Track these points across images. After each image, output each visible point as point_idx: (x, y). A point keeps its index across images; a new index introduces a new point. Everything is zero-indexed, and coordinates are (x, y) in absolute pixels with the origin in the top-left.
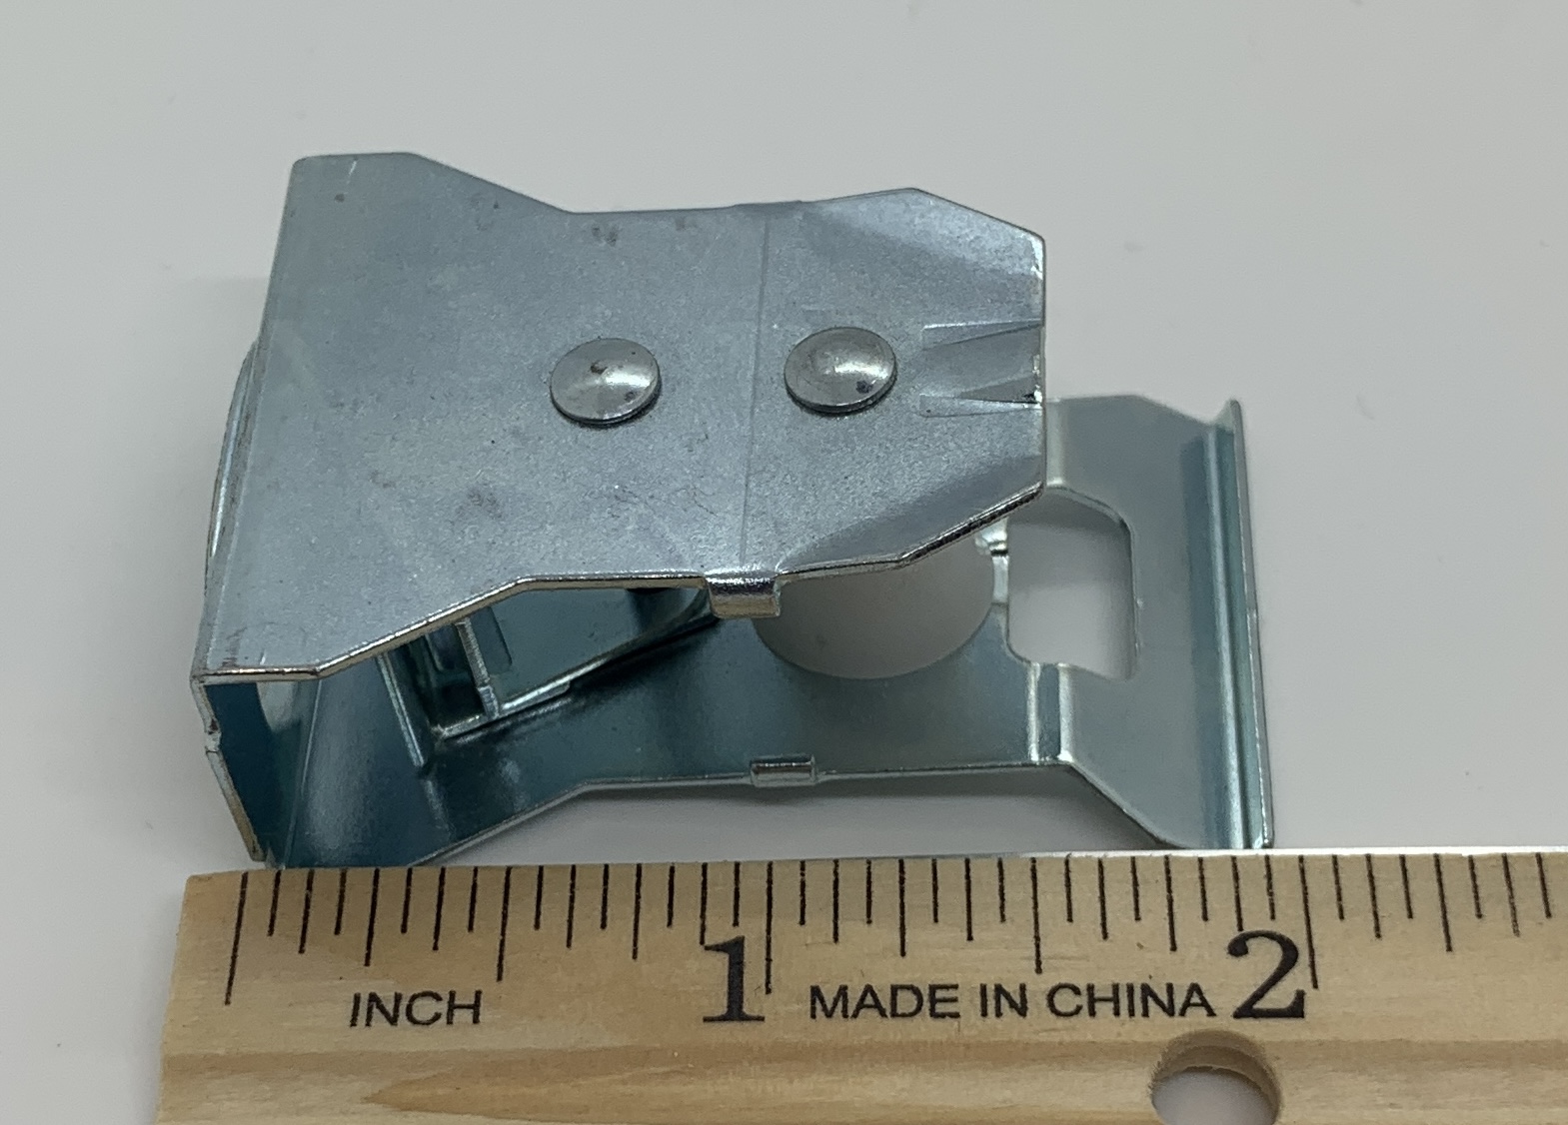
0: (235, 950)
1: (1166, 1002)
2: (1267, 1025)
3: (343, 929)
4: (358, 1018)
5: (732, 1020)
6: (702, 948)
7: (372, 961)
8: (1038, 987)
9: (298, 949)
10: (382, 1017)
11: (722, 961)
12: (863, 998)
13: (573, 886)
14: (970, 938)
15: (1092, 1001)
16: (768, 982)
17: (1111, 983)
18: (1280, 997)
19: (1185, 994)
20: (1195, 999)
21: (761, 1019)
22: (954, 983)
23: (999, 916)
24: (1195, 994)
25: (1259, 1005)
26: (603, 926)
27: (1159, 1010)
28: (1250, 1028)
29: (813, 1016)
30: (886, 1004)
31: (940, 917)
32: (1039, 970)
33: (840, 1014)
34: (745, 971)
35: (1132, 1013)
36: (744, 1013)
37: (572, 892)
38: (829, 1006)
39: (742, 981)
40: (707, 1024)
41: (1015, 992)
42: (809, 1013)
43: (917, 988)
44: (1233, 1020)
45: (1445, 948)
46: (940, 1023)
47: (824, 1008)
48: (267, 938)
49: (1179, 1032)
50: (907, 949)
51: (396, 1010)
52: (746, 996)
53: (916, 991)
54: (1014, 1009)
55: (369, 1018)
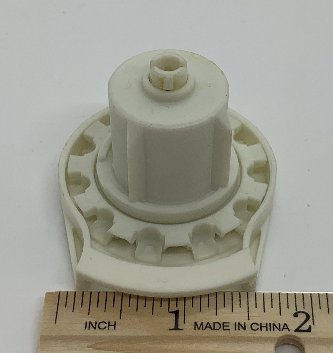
0: (57, 310)
2: (302, 334)
3: (83, 306)
4: (87, 327)
5: (176, 330)
6: (169, 312)
7: (90, 314)
8: (248, 323)
9: (72, 311)
10: (92, 327)
11: (173, 315)
12: (207, 325)
15: (261, 327)
16: (184, 321)
17: (265, 323)
18: (305, 327)
21: (183, 330)
22: (229, 322)
23: (239, 306)
24: (285, 326)
25: (300, 329)
26: (145, 306)
27: (277, 329)
29: (195, 329)
30: (212, 327)
31: (225, 306)
32: (249, 319)
33: (201, 329)
34: (179, 318)
35: (270, 330)
36: (178, 328)
37: (138, 298)
39: (178, 321)
40: (170, 331)
44: (294, 332)
47: (198, 327)
48: (65, 308)
49: (281, 335)
50: (217, 313)
51: (96, 326)
52: (179, 324)
53: (220, 324)
54: (242, 329)
55: (89, 327)
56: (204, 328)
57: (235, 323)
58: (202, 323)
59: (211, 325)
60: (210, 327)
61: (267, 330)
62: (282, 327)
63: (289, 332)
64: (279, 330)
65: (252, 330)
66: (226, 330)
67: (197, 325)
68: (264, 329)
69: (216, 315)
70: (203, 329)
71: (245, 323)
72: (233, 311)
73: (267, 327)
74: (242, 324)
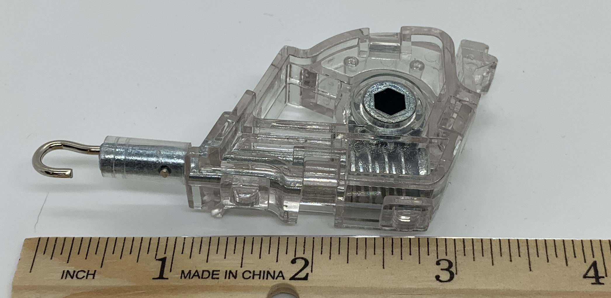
1: (273, 275)
2: (298, 282)
3: (63, 254)
4: (64, 277)
5: (160, 279)
6: (155, 259)
7: (69, 262)
8: (241, 271)
9: (51, 258)
10: (69, 276)
11: (160, 264)
12: (195, 273)
13: (124, 243)
14: (225, 258)
15: (254, 275)
16: (171, 269)
17: (259, 270)
18: (302, 275)
19: (278, 273)
20: (281, 275)
21: (167, 279)
22: (219, 270)
23: (233, 252)
24: (281, 274)
25: (296, 277)
26: (130, 253)
27: (271, 278)
28: (294, 283)
29: (181, 278)
30: (200, 276)
31: (218, 252)
32: (241, 267)
33: (188, 278)
34: (165, 266)
35: (263, 278)
36: (163, 277)
37: (124, 244)
38: (186, 275)
39: (164, 269)
40: (153, 280)
42: (180, 278)
44: (289, 280)
45: (347, 262)
46: (213, 280)
47: (184, 276)
48: (43, 255)
49: (275, 284)
50: (208, 260)
51: (73, 275)
52: (164, 272)
53: (209, 272)
54: (233, 277)
55: (66, 277)
56: (191, 277)
57: (226, 271)
58: (190, 272)
59: (199, 273)
60: (198, 276)
61: (260, 278)
62: (276, 275)
63: (283, 280)
64: (273, 278)
65: (243, 279)
66: (214, 278)
67: (184, 274)
68: (257, 277)
69: (207, 262)
70: (189, 278)
71: (237, 271)
73: (260, 275)
74: (234, 272)
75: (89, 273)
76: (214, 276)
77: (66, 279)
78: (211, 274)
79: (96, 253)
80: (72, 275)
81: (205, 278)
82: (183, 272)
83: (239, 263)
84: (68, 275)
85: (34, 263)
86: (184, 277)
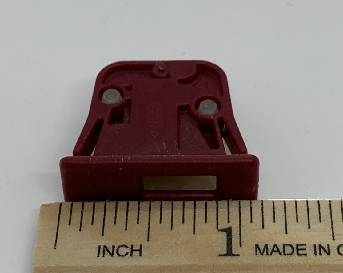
0: (58, 230)
3: (94, 223)
4: (100, 254)
5: (229, 256)
6: (217, 230)
7: (104, 234)
8: (334, 245)
9: (79, 230)
10: (108, 254)
11: (224, 235)
12: (273, 248)
14: (309, 228)
16: (240, 243)
21: (238, 255)
22: (305, 243)
26: (183, 222)
29: (257, 255)
30: (281, 251)
31: (298, 220)
32: (334, 239)
34: (232, 238)
36: (233, 253)
38: (262, 251)
39: (231, 242)
40: (220, 257)
41: (326, 247)
42: (255, 254)
43: (292, 245)
46: (300, 257)
47: (260, 251)
48: (68, 226)
50: (288, 231)
51: (113, 251)
52: (233, 247)
53: (291, 246)
54: (325, 253)
55: (104, 254)
56: (269, 253)
57: (315, 246)
58: (266, 246)
59: (279, 248)
60: (278, 251)
65: (339, 255)
66: (301, 255)
67: (259, 249)
69: (287, 233)
70: (267, 254)
71: (328, 245)
72: (310, 227)
74: (324, 246)
75: (133, 249)
76: (300, 252)
77: (103, 256)
78: (295, 249)
79: (138, 223)
80: (111, 252)
81: (288, 255)
82: (257, 246)
83: (330, 235)
84: (106, 251)
85: (58, 237)
86: (260, 254)
